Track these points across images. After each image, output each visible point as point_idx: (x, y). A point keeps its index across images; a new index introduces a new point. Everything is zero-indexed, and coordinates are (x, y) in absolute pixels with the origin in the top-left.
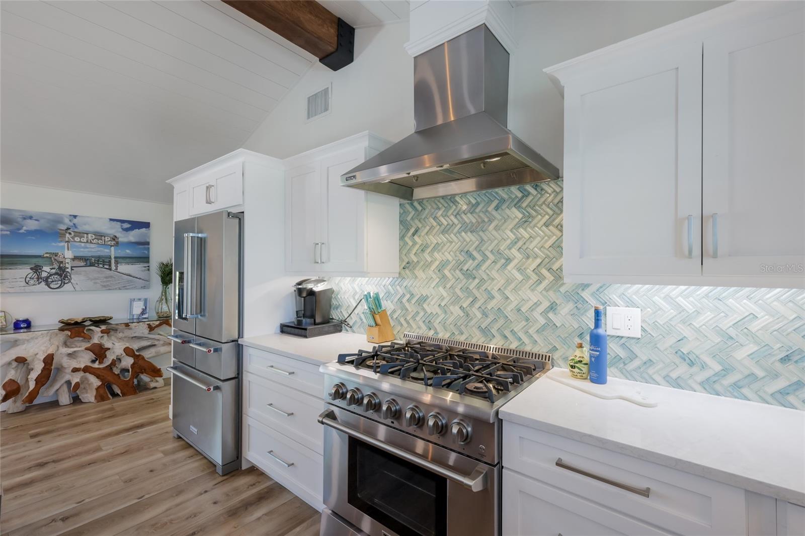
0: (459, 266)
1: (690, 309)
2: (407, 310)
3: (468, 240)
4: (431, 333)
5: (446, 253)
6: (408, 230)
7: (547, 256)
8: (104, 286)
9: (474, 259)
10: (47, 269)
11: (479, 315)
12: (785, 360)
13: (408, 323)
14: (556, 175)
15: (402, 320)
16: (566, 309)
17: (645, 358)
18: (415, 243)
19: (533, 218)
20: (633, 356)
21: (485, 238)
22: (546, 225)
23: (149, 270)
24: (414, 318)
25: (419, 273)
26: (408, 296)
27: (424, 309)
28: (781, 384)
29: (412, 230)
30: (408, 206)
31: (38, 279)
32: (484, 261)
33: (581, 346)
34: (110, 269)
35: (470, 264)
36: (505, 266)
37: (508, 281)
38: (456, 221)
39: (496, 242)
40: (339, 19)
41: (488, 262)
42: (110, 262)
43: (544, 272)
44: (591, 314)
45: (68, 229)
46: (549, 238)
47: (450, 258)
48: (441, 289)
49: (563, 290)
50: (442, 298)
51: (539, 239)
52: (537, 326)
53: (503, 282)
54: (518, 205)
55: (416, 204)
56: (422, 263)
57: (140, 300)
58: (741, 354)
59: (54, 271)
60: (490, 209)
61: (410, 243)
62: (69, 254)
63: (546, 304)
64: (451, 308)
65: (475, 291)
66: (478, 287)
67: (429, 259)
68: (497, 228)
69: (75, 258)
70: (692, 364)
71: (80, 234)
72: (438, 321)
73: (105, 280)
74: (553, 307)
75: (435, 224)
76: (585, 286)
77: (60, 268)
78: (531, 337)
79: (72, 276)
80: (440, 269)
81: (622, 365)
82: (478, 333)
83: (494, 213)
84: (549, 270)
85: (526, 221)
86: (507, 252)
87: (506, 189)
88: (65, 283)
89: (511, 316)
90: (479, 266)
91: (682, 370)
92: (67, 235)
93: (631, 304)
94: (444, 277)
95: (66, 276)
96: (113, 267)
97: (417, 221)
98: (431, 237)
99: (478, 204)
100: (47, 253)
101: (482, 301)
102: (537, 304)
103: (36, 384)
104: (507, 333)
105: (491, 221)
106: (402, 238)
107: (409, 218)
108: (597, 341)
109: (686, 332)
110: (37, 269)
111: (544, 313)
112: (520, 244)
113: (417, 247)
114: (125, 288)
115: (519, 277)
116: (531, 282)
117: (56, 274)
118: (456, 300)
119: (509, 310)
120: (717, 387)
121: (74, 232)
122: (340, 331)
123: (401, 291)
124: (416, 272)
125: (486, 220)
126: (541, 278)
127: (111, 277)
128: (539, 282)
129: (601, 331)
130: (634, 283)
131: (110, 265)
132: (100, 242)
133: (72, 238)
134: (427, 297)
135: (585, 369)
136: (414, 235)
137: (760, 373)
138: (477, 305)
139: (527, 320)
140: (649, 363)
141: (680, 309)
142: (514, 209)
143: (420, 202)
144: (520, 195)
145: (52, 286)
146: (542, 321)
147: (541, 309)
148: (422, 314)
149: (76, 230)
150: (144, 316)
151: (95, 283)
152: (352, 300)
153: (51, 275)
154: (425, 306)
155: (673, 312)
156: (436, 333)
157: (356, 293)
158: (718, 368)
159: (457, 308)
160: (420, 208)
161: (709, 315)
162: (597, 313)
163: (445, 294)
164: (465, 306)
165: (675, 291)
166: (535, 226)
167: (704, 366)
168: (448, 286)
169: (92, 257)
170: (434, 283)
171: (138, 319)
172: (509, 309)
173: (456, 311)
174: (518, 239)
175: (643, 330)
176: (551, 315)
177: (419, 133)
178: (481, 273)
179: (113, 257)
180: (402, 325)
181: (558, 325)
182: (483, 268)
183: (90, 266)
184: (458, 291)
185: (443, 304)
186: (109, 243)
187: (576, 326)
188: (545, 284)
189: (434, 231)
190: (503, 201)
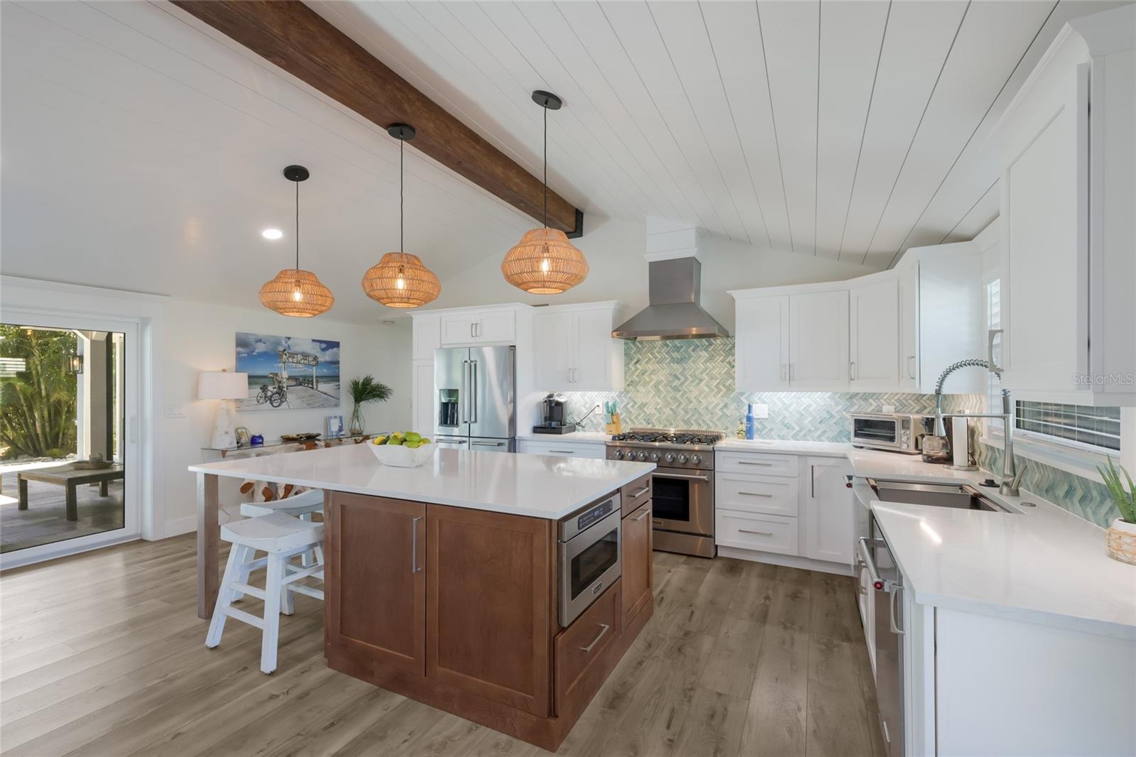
0: (669, 384)
1: (788, 403)
2: (631, 412)
3: (675, 368)
4: (650, 426)
5: (660, 376)
6: (631, 360)
7: (723, 379)
8: (309, 404)
9: (679, 379)
10: (270, 388)
11: (683, 413)
12: (821, 422)
13: (632, 421)
14: (727, 334)
15: (628, 420)
16: (732, 406)
17: (769, 428)
18: (637, 369)
19: (715, 357)
20: (765, 428)
21: (686, 367)
22: (722, 361)
23: (339, 388)
24: (636, 417)
25: (640, 388)
26: (632, 403)
27: (644, 411)
28: (819, 432)
29: (635, 361)
30: (631, 345)
31: (265, 397)
32: (685, 381)
33: (742, 423)
34: (312, 388)
35: (676, 383)
36: (699, 384)
37: (701, 392)
38: (667, 356)
39: (693, 370)
40: (577, 210)
41: (689, 382)
42: (312, 381)
43: (721, 386)
44: (747, 407)
45: (284, 350)
46: (724, 368)
47: (663, 379)
48: (657, 398)
49: (731, 396)
50: (658, 404)
51: (718, 369)
52: (717, 417)
53: (697, 393)
54: (706, 350)
55: (637, 343)
56: (642, 382)
57: (336, 417)
58: (806, 422)
59: (275, 390)
60: (689, 350)
61: (633, 369)
62: (285, 374)
63: (722, 405)
64: (664, 409)
65: (680, 399)
66: (682, 396)
67: (648, 379)
68: (693, 362)
69: (290, 378)
70: (788, 428)
71: (292, 355)
72: (655, 418)
73: (309, 398)
74: (726, 406)
75: (651, 357)
76: (742, 394)
77: (279, 387)
78: (714, 423)
79: (288, 395)
80: (656, 386)
81: (759, 433)
82: (682, 424)
83: (692, 353)
84: (724, 386)
85: (711, 358)
86: (700, 376)
87: (699, 340)
88: (283, 402)
89: (702, 412)
90: (682, 384)
91: (785, 431)
92: (284, 356)
93: (764, 402)
94: (659, 390)
95: (283, 395)
96: (315, 387)
97: (638, 355)
98: (649, 365)
99: (682, 347)
100: (271, 374)
101: (685, 404)
102: (717, 405)
103: (285, 491)
104: (700, 422)
105: (690, 357)
106: (627, 365)
107: (632, 352)
108: (749, 419)
109: (786, 414)
110: (264, 389)
111: (721, 409)
112: (707, 371)
113: (639, 371)
114: (322, 406)
115: (707, 390)
116: (714, 393)
117: (277, 393)
118: (668, 404)
119: (701, 409)
120: (798, 437)
121: (289, 353)
122: (574, 431)
123: (626, 401)
124: (638, 388)
125: (687, 356)
126: (720, 390)
127: (313, 395)
128: (718, 393)
129: (750, 415)
130: (765, 391)
131: (312, 384)
132: (306, 361)
133: (288, 359)
134: (646, 404)
135: (744, 434)
136: (636, 363)
137: (813, 429)
138: (681, 407)
139: (712, 413)
140: (771, 430)
141: (784, 404)
142: (704, 352)
143: (641, 342)
144: (707, 344)
145: (275, 404)
146: (720, 413)
147: (720, 407)
148: (643, 414)
149: (290, 351)
150: (342, 433)
151: (303, 401)
152: (583, 408)
153: (274, 394)
154: (645, 409)
155: (781, 405)
156: (654, 426)
157: (587, 403)
158: (798, 428)
159: (668, 409)
160: (640, 346)
161: (795, 405)
162: (750, 406)
163: (659, 401)
164: (673, 408)
165: (782, 395)
166: (716, 361)
167: (793, 429)
168: (662, 396)
169: (301, 376)
170: (652, 395)
171: (337, 435)
172: (702, 407)
173: (668, 411)
174: (706, 369)
175: (769, 414)
176: (725, 410)
177: (651, 306)
178: (684, 387)
179: (314, 376)
180: (627, 423)
181: (729, 415)
182: (686, 384)
183: (300, 385)
184: (668, 399)
185: (658, 407)
186: (312, 363)
187: (738, 414)
188: (722, 393)
189: (651, 362)
190: (697, 346)
